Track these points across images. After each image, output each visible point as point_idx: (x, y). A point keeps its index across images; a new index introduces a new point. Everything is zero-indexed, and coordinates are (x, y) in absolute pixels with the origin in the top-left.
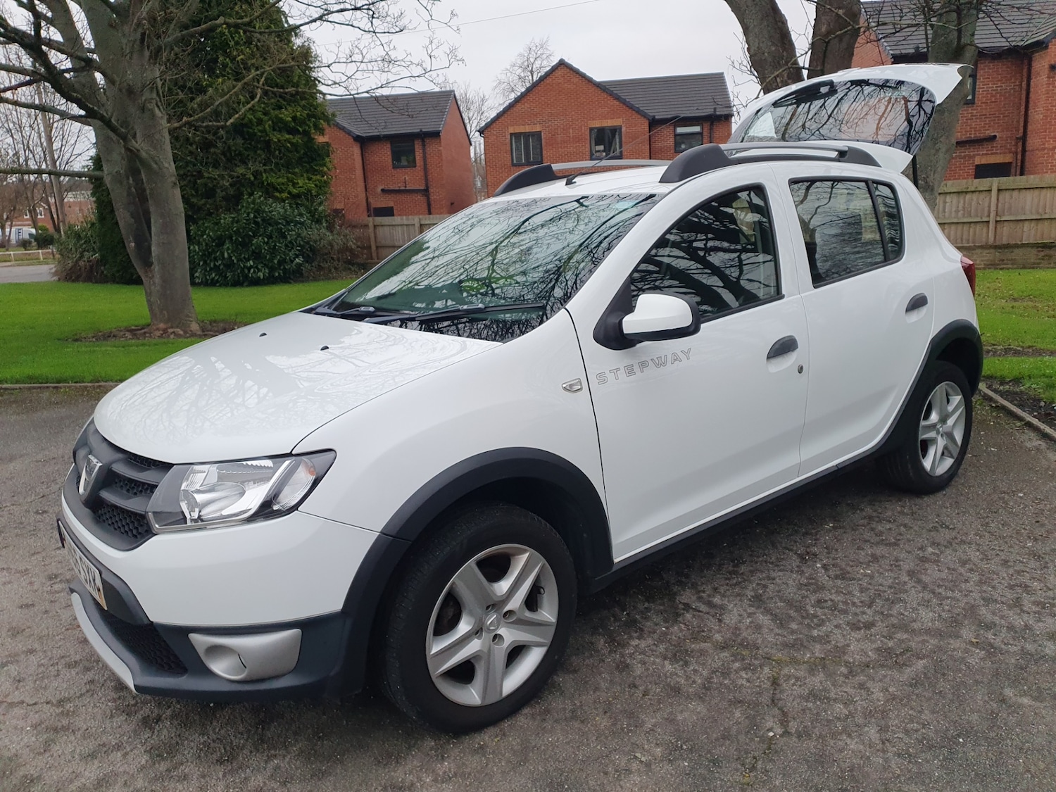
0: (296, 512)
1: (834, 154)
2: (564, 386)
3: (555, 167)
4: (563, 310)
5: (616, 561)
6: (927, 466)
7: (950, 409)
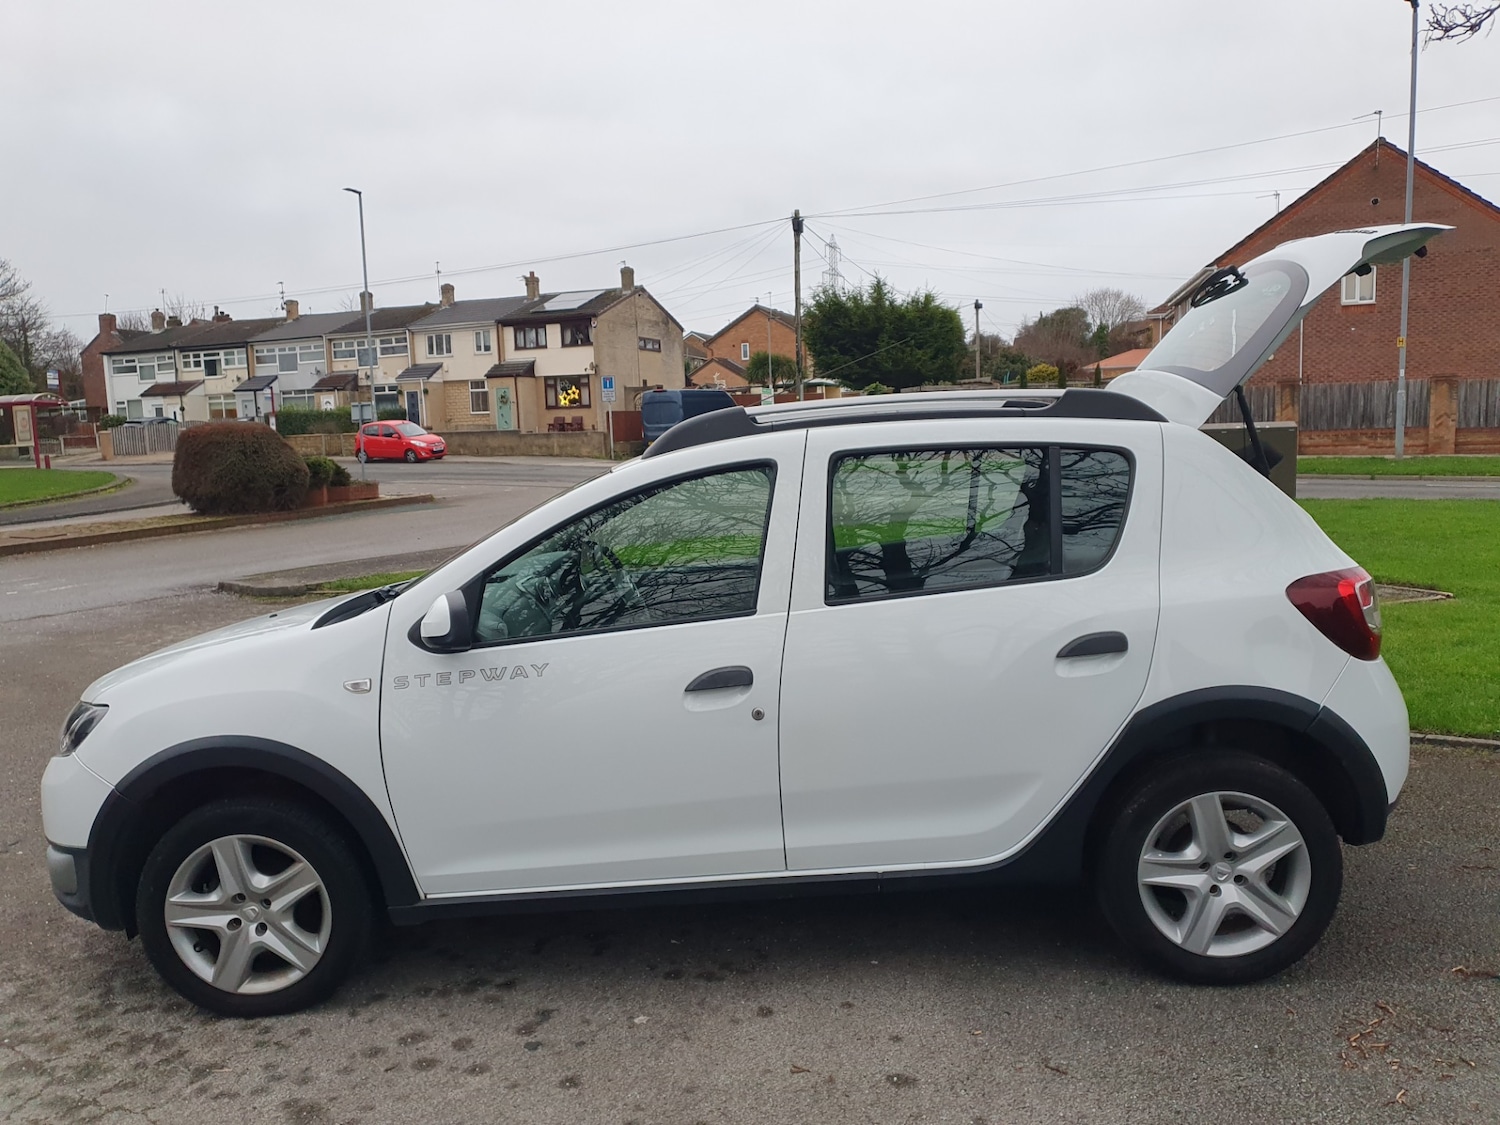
2: (346, 684)
5: (428, 897)
6: (1176, 935)
7: (1241, 842)
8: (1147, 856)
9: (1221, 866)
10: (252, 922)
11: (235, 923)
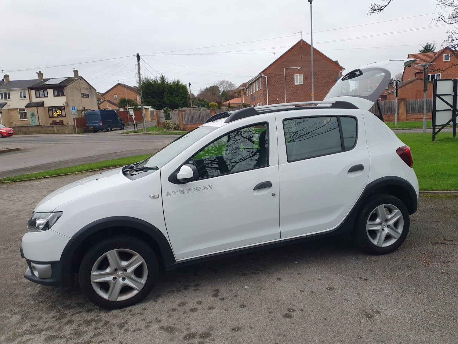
0: (50, 229)
2: (150, 196)
4: (159, 170)
5: (178, 260)
6: (375, 242)
7: (389, 216)
8: (369, 223)
9: (384, 223)
10: (120, 277)
11: (115, 278)
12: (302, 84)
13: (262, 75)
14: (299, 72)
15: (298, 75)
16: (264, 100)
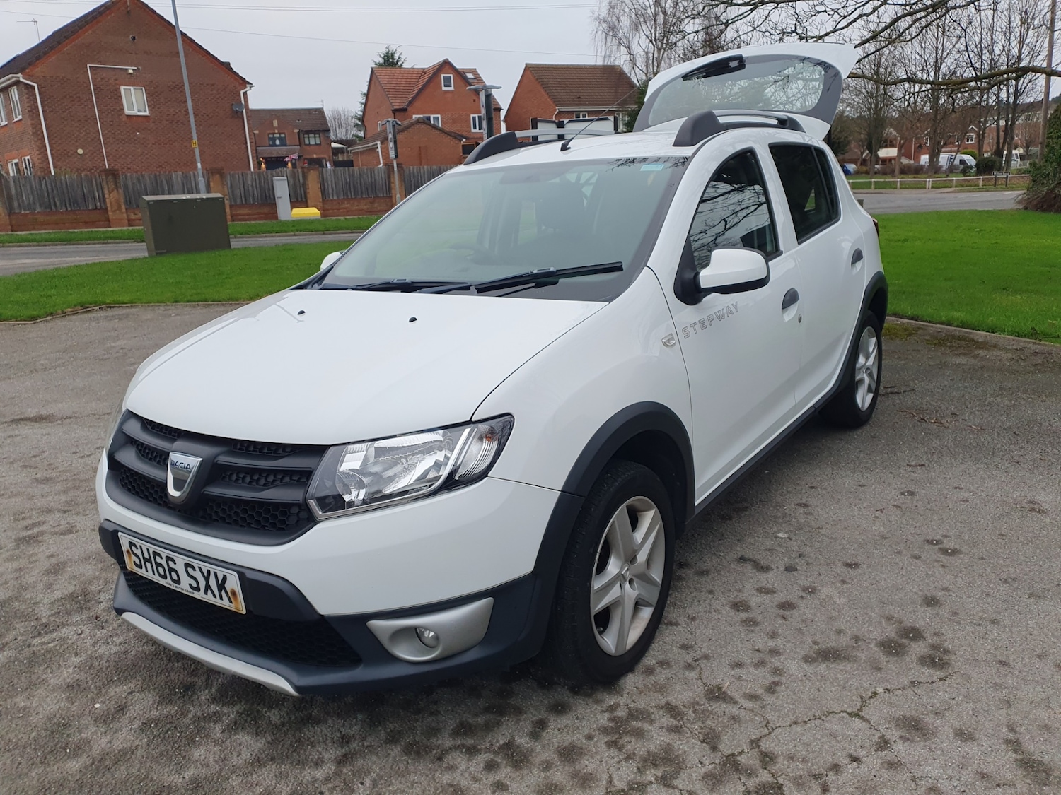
0: (487, 478)
1: (775, 122)
2: (664, 340)
3: (519, 134)
4: (646, 268)
5: (699, 502)
6: (859, 401)
10: (626, 581)
12: (147, 114)
13: (21, 79)
14: (133, 81)
15: (132, 88)
16: (38, 152)
